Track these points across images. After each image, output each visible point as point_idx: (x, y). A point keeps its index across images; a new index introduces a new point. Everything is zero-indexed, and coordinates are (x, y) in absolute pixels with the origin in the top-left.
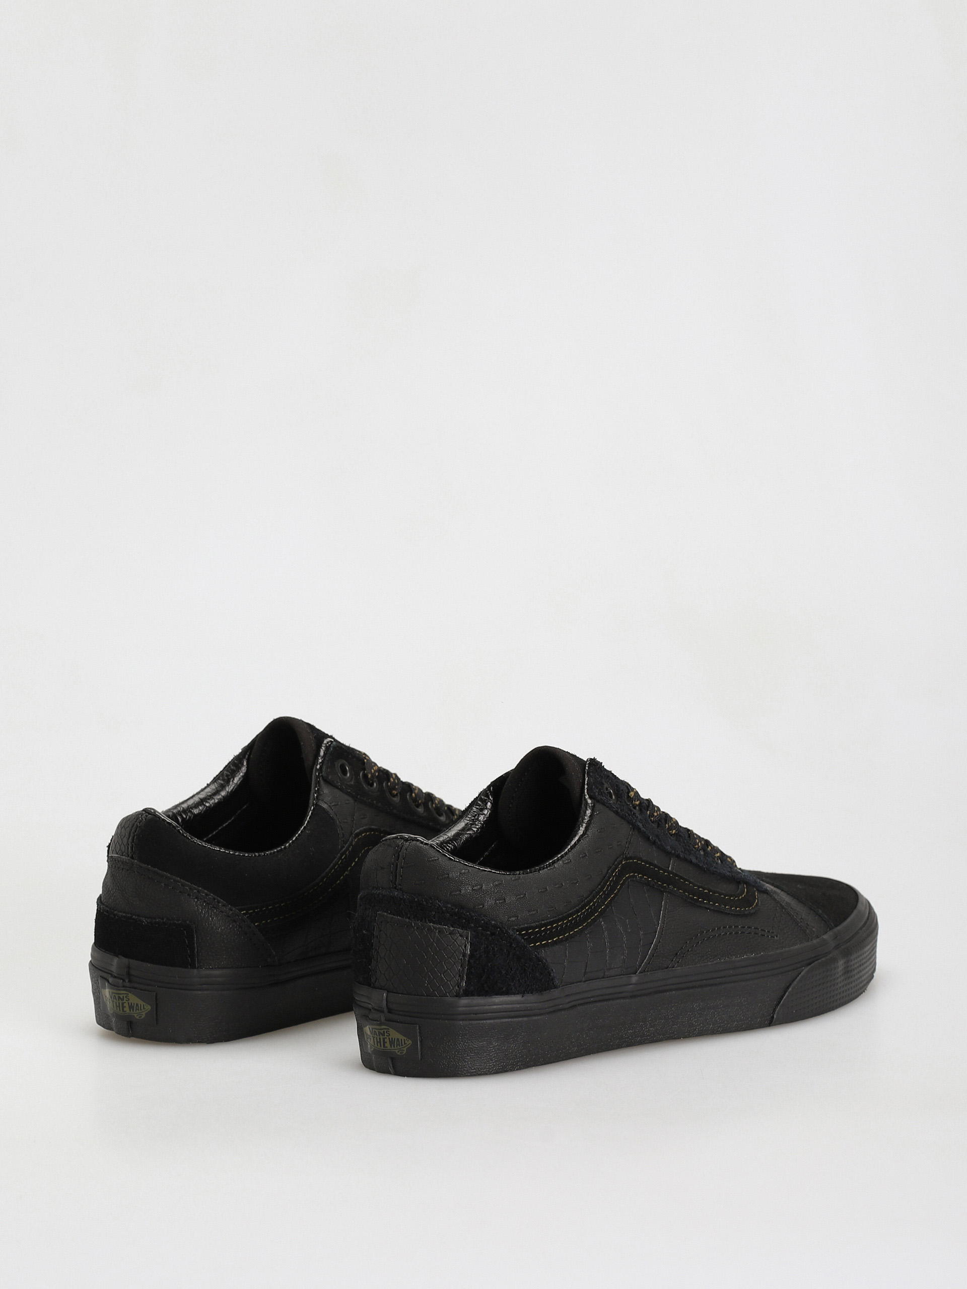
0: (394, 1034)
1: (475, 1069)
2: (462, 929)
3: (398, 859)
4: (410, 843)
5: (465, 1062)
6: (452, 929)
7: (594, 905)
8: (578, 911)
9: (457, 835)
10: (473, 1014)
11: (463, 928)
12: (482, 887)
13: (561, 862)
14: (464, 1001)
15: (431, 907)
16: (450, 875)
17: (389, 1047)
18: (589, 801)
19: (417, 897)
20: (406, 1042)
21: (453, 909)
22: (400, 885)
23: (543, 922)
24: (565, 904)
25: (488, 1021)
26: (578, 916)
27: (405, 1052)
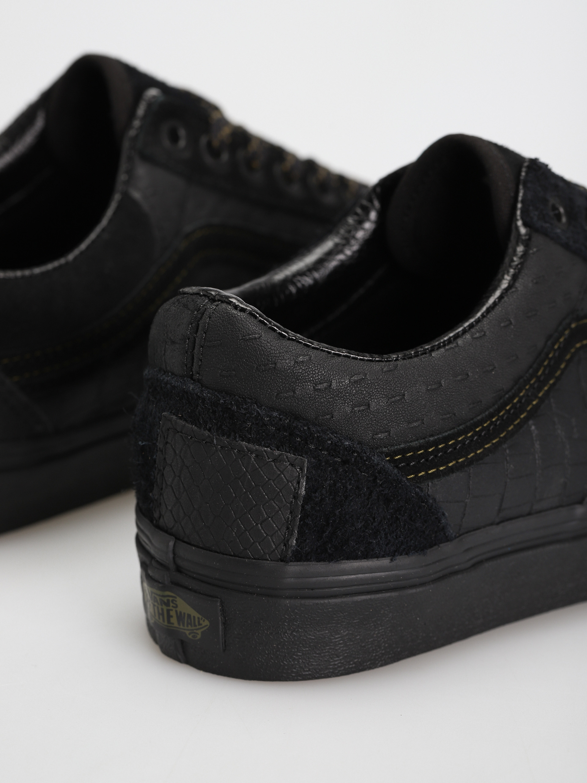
0: (184, 607)
1: (309, 670)
2: (294, 455)
3: (197, 331)
4: (217, 306)
5: (294, 660)
6: (277, 453)
7: (520, 401)
8: (491, 416)
9: (320, 262)
10: (308, 589)
11: (296, 450)
12: (331, 385)
13: (468, 336)
14: (294, 568)
15: (245, 414)
16: (279, 365)
17: (176, 624)
18: (523, 230)
19: (224, 398)
20: (201, 622)
21: (280, 419)
22: (199, 374)
23: (431, 439)
24: (471, 406)
25: (333, 601)
26: (492, 423)
27: (199, 637)
